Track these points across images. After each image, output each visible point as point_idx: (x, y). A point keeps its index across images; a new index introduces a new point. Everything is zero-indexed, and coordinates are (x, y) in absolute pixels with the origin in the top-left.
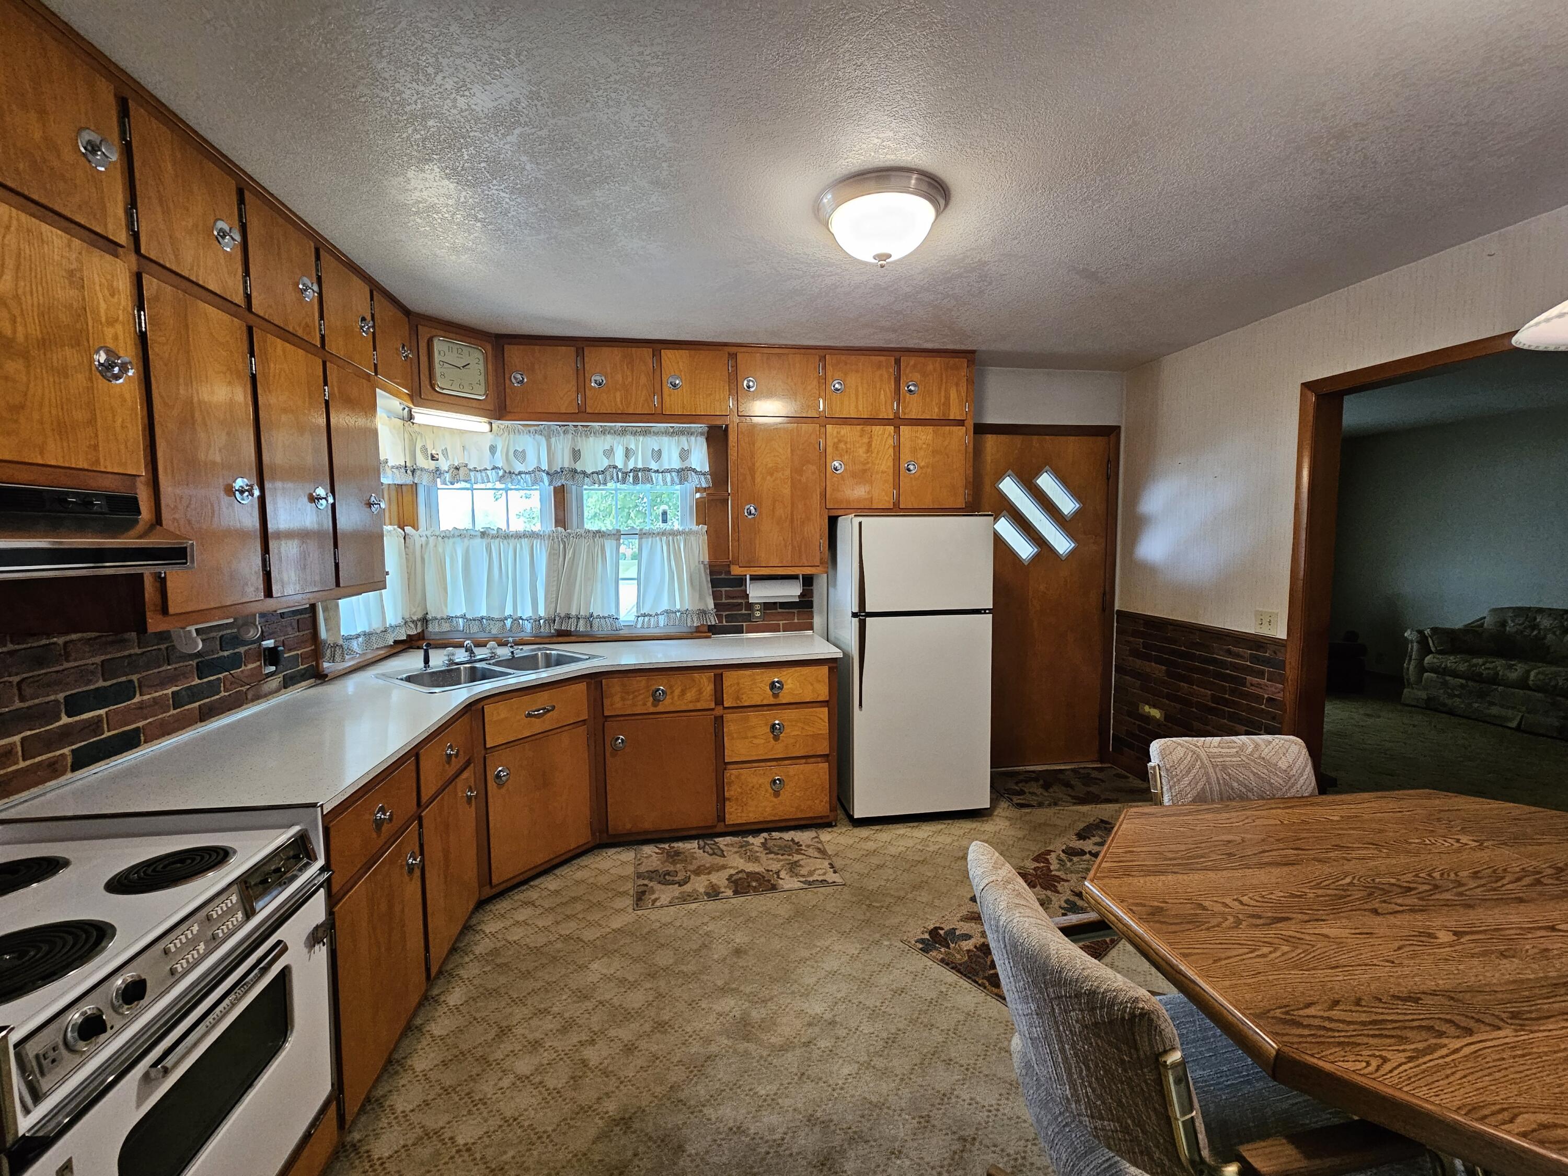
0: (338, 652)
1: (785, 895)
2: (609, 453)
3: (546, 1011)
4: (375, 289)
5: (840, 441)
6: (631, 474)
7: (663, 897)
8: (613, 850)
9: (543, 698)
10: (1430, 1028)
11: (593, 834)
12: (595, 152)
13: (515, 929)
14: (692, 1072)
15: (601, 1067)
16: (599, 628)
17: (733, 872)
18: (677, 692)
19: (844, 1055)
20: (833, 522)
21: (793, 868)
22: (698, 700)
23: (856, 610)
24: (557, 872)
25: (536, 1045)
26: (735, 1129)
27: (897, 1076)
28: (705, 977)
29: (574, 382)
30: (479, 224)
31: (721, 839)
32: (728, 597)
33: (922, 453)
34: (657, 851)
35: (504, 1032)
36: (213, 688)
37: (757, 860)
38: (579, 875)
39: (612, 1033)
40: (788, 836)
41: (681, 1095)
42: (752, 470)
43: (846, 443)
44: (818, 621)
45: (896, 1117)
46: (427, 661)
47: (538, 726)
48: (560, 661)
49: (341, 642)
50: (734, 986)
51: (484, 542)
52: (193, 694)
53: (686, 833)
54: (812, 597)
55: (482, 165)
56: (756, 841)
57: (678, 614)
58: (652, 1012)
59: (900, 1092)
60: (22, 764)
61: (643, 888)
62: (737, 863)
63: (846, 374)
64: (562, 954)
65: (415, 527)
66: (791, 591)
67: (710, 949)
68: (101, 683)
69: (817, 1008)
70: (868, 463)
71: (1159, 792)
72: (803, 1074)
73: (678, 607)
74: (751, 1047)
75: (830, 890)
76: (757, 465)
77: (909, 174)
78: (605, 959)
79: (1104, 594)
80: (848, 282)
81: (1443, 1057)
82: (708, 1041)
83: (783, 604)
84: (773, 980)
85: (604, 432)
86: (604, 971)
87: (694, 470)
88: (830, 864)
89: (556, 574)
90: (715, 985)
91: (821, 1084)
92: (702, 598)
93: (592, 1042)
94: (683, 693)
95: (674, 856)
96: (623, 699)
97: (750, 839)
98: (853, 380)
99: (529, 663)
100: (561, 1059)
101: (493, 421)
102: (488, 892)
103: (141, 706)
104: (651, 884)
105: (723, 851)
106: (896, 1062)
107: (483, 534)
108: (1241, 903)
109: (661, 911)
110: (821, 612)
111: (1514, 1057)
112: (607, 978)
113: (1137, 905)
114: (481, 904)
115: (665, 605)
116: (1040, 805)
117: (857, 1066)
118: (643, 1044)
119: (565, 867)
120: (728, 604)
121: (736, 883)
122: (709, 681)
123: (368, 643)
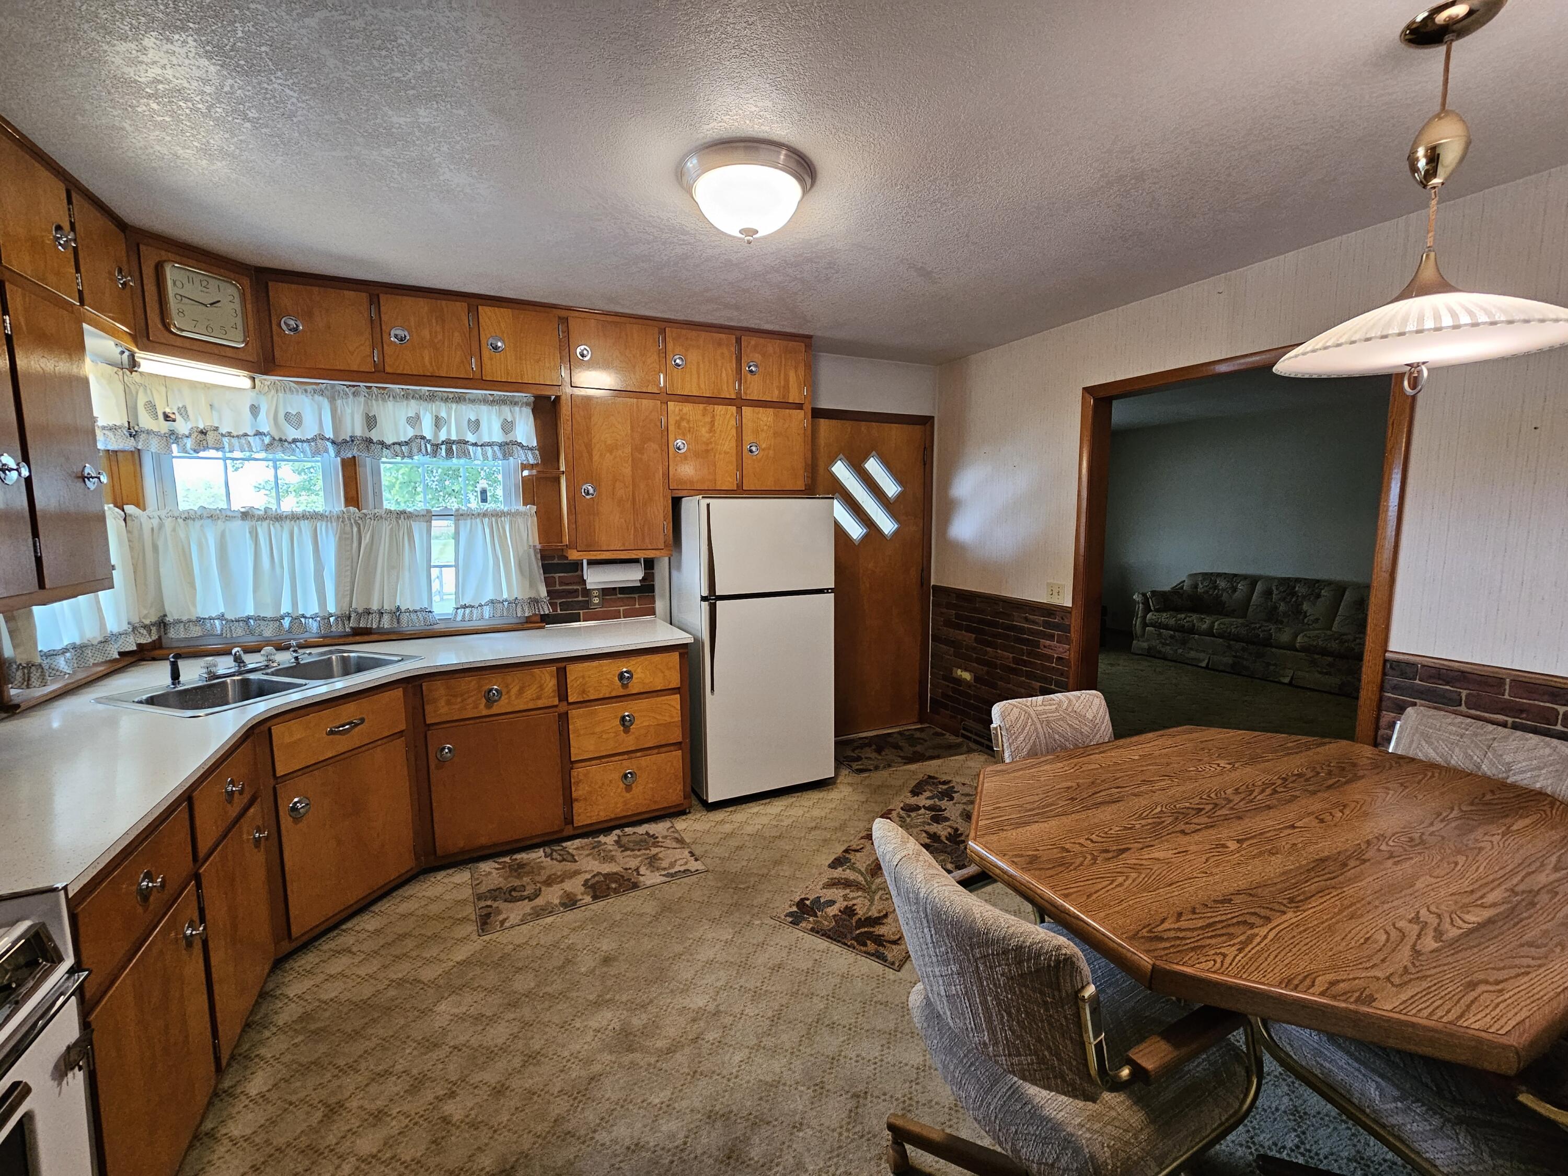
0: (35, 675)
1: (647, 892)
2: (414, 421)
3: (387, 1073)
4: (72, 186)
5: (682, 419)
6: (443, 447)
7: (512, 916)
8: (443, 873)
9: (350, 711)
10: (1245, 922)
11: (417, 858)
12: (426, 61)
13: (327, 985)
14: (575, 1098)
15: (467, 1120)
16: (406, 624)
17: (588, 876)
18: (514, 691)
19: (733, 1043)
20: (676, 503)
21: (653, 862)
22: (539, 698)
23: (705, 593)
24: (373, 908)
25: (379, 1116)
26: (633, 1147)
27: (787, 1051)
28: (575, 994)
29: (367, 334)
30: (248, 125)
31: (569, 843)
32: (561, 584)
33: (764, 435)
34: (497, 866)
35: (333, 1110)
37: (612, 859)
38: (404, 908)
39: (476, 1078)
40: (642, 829)
41: (569, 1126)
42: (589, 447)
43: (688, 422)
44: (660, 605)
45: (793, 1092)
46: (175, 675)
47: (343, 744)
48: (362, 666)
49: (38, 660)
50: (608, 997)
51: (247, 525)
53: (529, 843)
54: (653, 581)
55: (263, 49)
56: (609, 840)
57: (506, 604)
58: (520, 1044)
59: (792, 1066)
61: (484, 912)
62: (591, 866)
63: (687, 350)
64: (397, 1002)
65: (140, 503)
66: (633, 576)
67: (574, 964)
69: (698, 1001)
70: (711, 443)
71: (1001, 749)
72: (695, 1072)
73: (505, 596)
74: (637, 1056)
75: (694, 878)
76: (595, 441)
77: (777, 149)
78: (453, 997)
79: (922, 571)
80: (699, 253)
81: (1259, 944)
82: (588, 1062)
83: (623, 590)
84: (649, 982)
85: (407, 396)
86: (456, 1011)
87: (520, 444)
88: (690, 852)
89: (349, 563)
90: (587, 1000)
91: (715, 1077)
92: (532, 584)
93: (452, 1095)
94: (521, 691)
95: (519, 869)
96: (448, 703)
97: (602, 838)
98: (694, 356)
99: (322, 671)
100: (416, 1124)
101: (257, 376)
102: (286, 947)
104: (495, 905)
105: (573, 856)
106: (785, 1037)
107: (246, 515)
108: (1092, 841)
109: (513, 932)
110: (663, 596)
111: (1300, 933)
112: (460, 1018)
113: (1016, 856)
114: (279, 964)
115: (490, 595)
116: (877, 768)
117: (747, 1051)
118: (515, 1083)
119: (385, 900)
120: (564, 591)
121: (593, 887)
122: (552, 676)
123: (80, 659)
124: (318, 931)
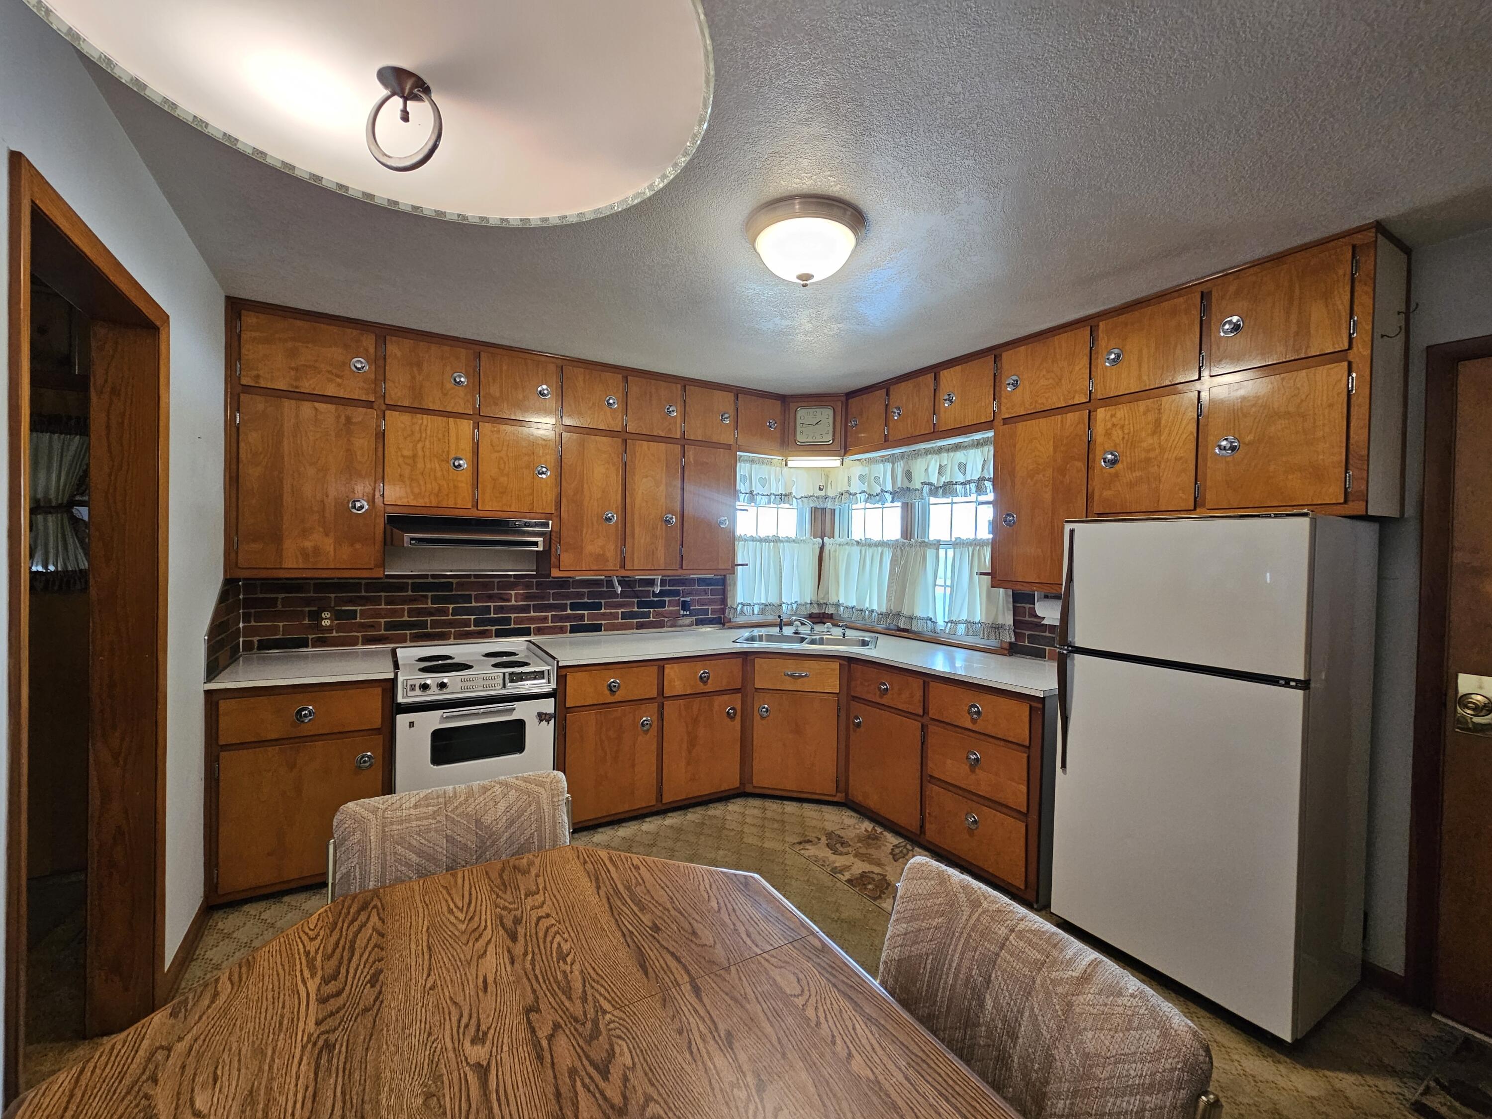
0: (733, 612)
4: (738, 392)
5: (1116, 425)
6: (942, 489)
7: (811, 850)
10: (335, 977)
11: (838, 791)
13: (737, 814)
18: (896, 690)
22: (910, 703)
29: (883, 417)
31: (919, 850)
33: (1249, 421)
34: (870, 830)
36: (647, 615)
42: (1013, 476)
43: (1125, 427)
47: (794, 685)
49: (736, 606)
51: (859, 548)
52: (633, 615)
53: (909, 834)
57: (979, 625)
60: (550, 624)
61: (815, 840)
63: (1128, 338)
64: (725, 837)
68: (586, 600)
70: (1154, 449)
73: (978, 619)
76: (1017, 468)
81: (301, 971)
89: (894, 577)
92: (999, 611)
94: (901, 692)
95: (870, 838)
96: (862, 684)
98: (1135, 341)
101: (843, 458)
102: (749, 788)
103: (603, 614)
104: (823, 841)
111: (282, 1016)
114: (744, 794)
115: (967, 615)
120: (1024, 622)
122: (920, 688)
123: (762, 612)
124: (767, 792)
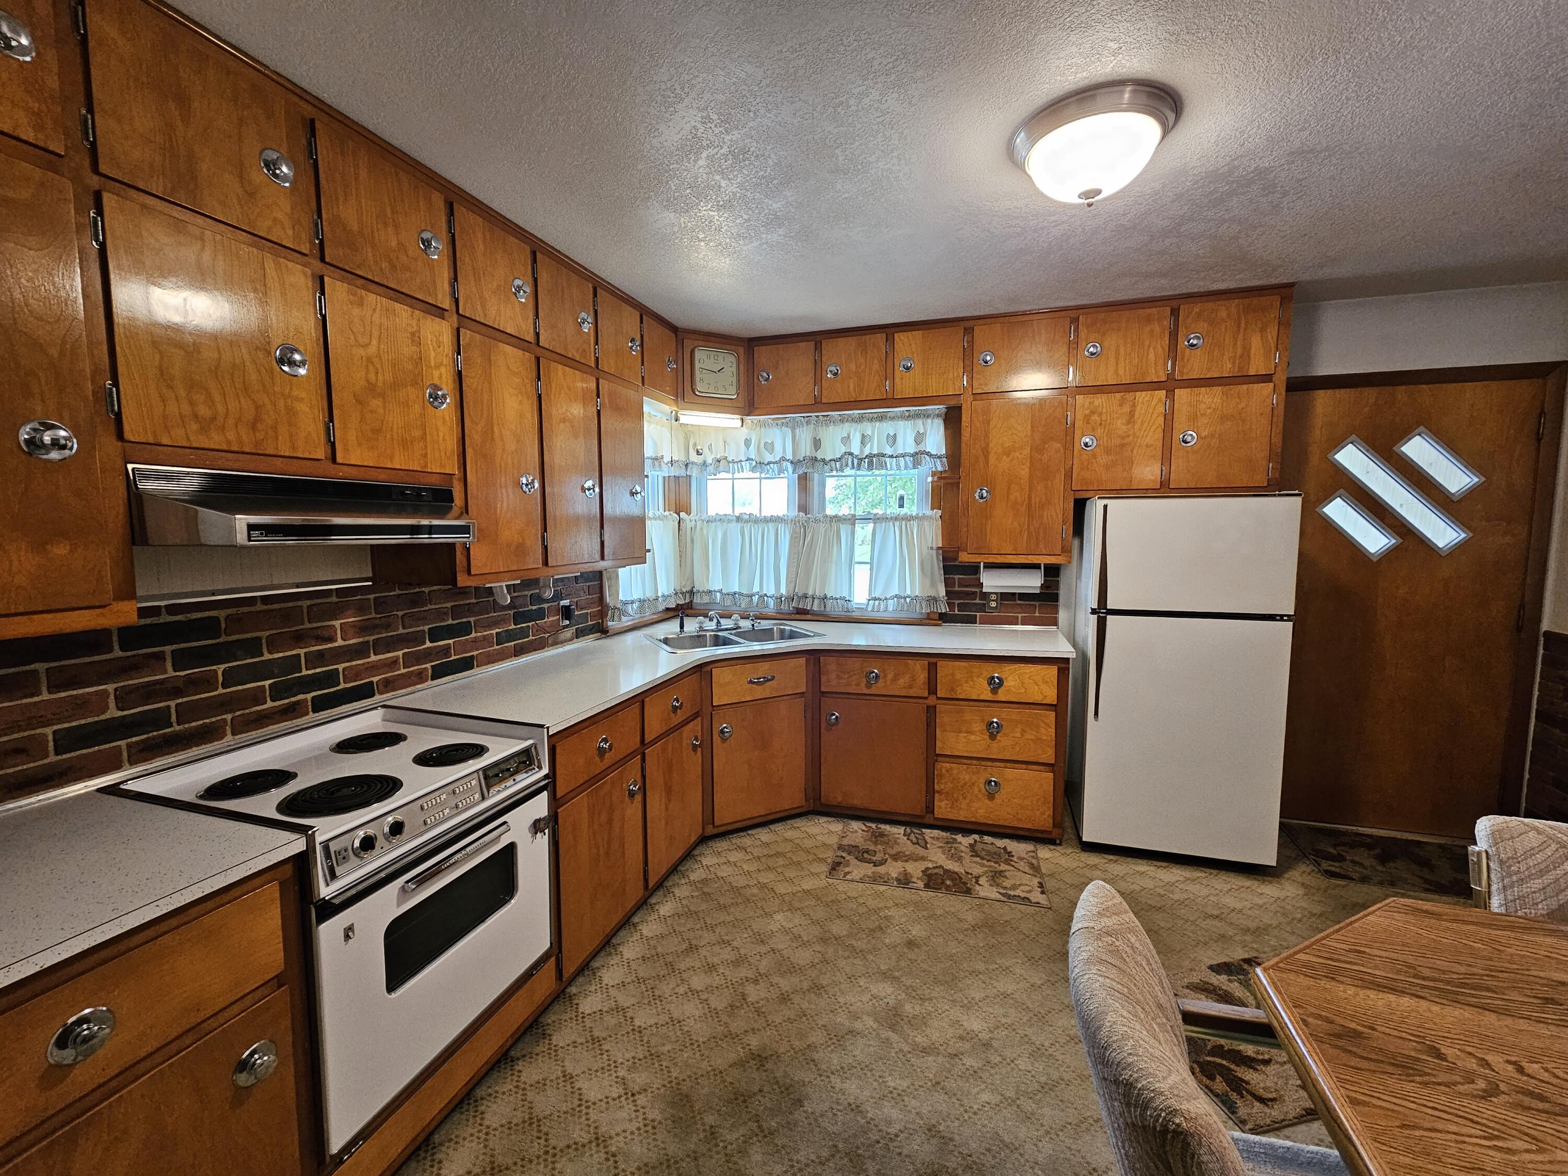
0: (617, 614)
1: (977, 901)
2: (846, 440)
3: (729, 943)
4: (644, 312)
5: (1092, 412)
6: (866, 460)
7: (855, 872)
8: (825, 819)
9: (764, 668)
11: (807, 800)
12: (772, 156)
13: (724, 867)
14: (831, 1039)
15: (756, 1005)
16: (832, 608)
17: (930, 865)
18: (890, 676)
19: (989, 1081)
20: (1080, 506)
21: (996, 877)
22: (911, 687)
23: (1095, 606)
24: (772, 827)
25: (711, 968)
26: (853, 1106)
27: (1042, 1125)
28: (870, 957)
29: (812, 375)
30: (702, 244)
31: (929, 831)
32: (960, 585)
33: (1205, 420)
34: (864, 828)
35: (692, 949)
36: (524, 633)
37: (960, 859)
38: (789, 834)
39: (775, 979)
40: (1001, 843)
41: (816, 1056)
42: (986, 452)
43: (1100, 414)
44: (1063, 615)
45: (1027, 1168)
46: (682, 627)
47: (759, 692)
48: (793, 635)
49: (619, 606)
50: (897, 974)
51: (739, 525)
52: (510, 636)
53: (895, 818)
54: (1058, 589)
55: (688, 191)
56: (964, 841)
57: (908, 600)
58: (814, 973)
59: (1040, 1145)
60: (403, 671)
61: (839, 860)
62: (937, 857)
63: (1104, 334)
64: (754, 898)
65: (689, 513)
66: (1032, 582)
67: (884, 933)
68: (450, 622)
69: (974, 1024)
70: (1128, 436)
71: (1484, 889)
72: (938, 1083)
73: (908, 592)
74: (894, 1037)
75: (1031, 910)
76: (991, 445)
77: (1121, 88)
78: (789, 914)
79: (1522, 606)
82: (855, 1017)
83: (1023, 596)
84: (936, 981)
85: (842, 420)
86: (784, 924)
87: (928, 454)
88: (1040, 883)
89: (796, 556)
90: (879, 968)
91: (954, 1100)
92: (933, 584)
93: (756, 982)
94: (896, 678)
95: (878, 837)
96: (838, 677)
97: (959, 838)
98: (1112, 341)
99: (766, 635)
100: (727, 987)
101: (744, 417)
102: (710, 830)
103: (475, 640)
104: (848, 858)
105: (926, 843)
106: (1046, 1111)
107: (738, 519)
108: (1521, 1070)
109: (851, 885)
110: (1068, 607)
112: (786, 931)
114: (704, 840)
115: (895, 591)
116: (1364, 880)
117: (999, 1097)
118: (796, 999)
119: (780, 824)
120: (962, 592)
121: (930, 876)
122: (923, 669)
123: (641, 608)
124: (730, 828)
